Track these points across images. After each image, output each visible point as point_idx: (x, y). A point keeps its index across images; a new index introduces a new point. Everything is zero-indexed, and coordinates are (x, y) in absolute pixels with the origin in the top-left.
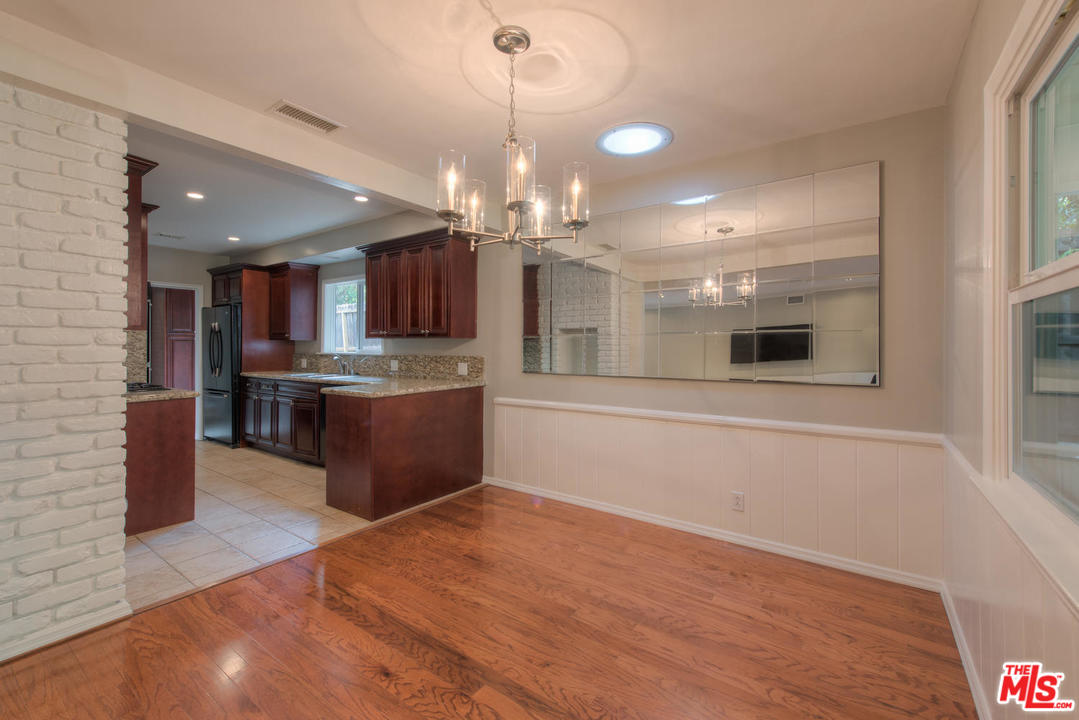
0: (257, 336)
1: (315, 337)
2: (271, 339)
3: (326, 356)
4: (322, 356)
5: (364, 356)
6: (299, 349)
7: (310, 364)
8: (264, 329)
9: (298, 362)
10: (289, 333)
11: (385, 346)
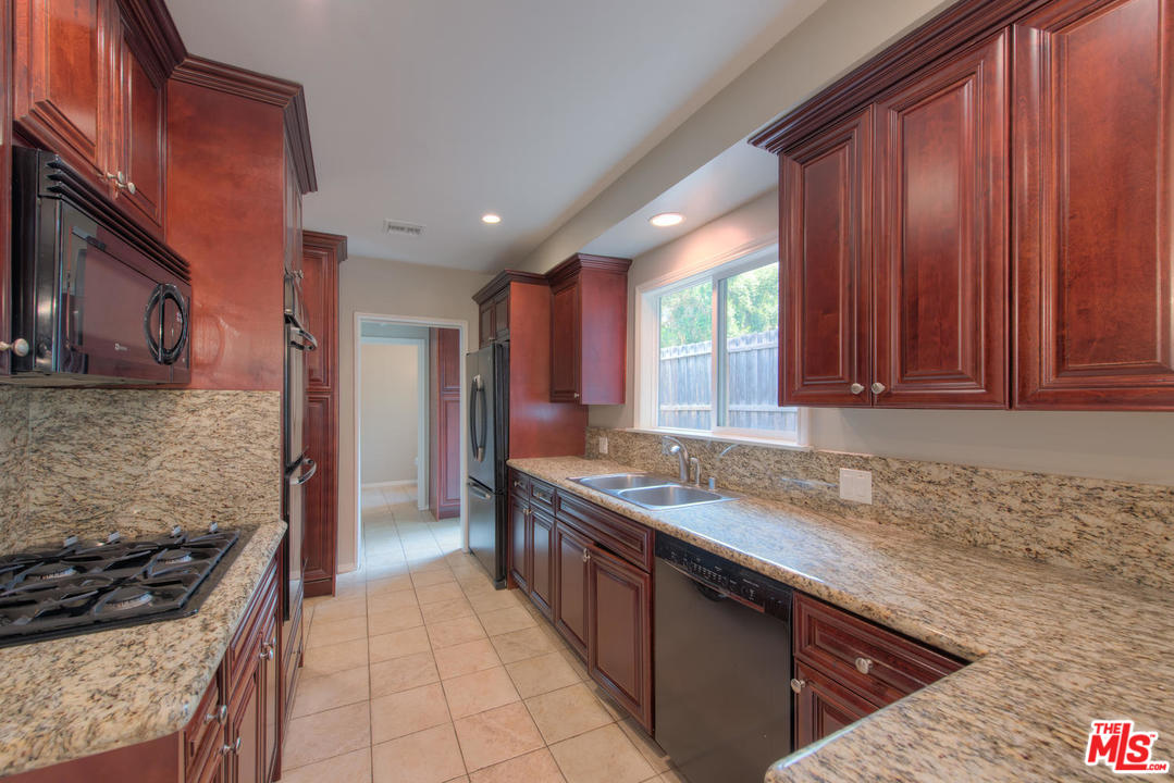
0: (533, 396)
1: (623, 400)
2: (552, 401)
3: (645, 436)
4: (636, 435)
5: (730, 444)
6: (594, 419)
7: (614, 448)
8: (543, 384)
9: (594, 441)
10: (580, 392)
11: (813, 429)
